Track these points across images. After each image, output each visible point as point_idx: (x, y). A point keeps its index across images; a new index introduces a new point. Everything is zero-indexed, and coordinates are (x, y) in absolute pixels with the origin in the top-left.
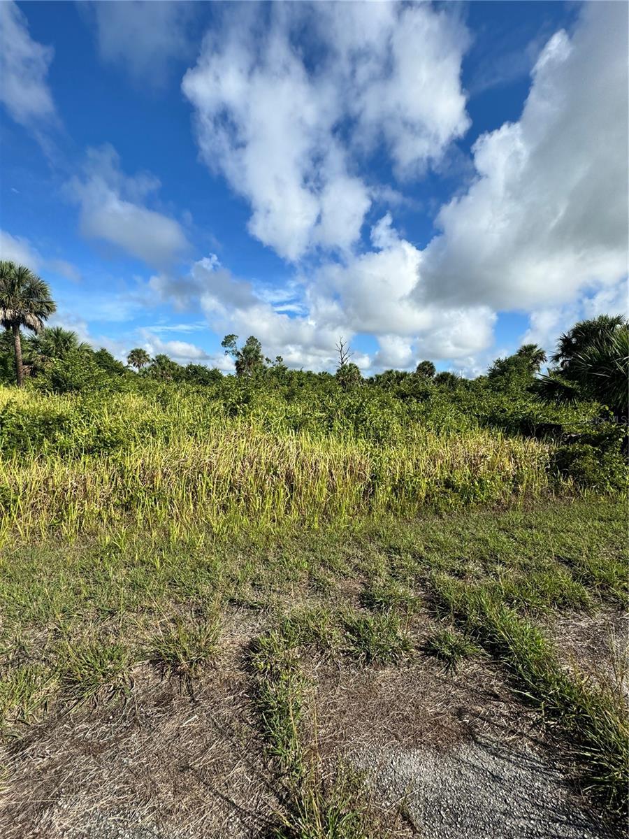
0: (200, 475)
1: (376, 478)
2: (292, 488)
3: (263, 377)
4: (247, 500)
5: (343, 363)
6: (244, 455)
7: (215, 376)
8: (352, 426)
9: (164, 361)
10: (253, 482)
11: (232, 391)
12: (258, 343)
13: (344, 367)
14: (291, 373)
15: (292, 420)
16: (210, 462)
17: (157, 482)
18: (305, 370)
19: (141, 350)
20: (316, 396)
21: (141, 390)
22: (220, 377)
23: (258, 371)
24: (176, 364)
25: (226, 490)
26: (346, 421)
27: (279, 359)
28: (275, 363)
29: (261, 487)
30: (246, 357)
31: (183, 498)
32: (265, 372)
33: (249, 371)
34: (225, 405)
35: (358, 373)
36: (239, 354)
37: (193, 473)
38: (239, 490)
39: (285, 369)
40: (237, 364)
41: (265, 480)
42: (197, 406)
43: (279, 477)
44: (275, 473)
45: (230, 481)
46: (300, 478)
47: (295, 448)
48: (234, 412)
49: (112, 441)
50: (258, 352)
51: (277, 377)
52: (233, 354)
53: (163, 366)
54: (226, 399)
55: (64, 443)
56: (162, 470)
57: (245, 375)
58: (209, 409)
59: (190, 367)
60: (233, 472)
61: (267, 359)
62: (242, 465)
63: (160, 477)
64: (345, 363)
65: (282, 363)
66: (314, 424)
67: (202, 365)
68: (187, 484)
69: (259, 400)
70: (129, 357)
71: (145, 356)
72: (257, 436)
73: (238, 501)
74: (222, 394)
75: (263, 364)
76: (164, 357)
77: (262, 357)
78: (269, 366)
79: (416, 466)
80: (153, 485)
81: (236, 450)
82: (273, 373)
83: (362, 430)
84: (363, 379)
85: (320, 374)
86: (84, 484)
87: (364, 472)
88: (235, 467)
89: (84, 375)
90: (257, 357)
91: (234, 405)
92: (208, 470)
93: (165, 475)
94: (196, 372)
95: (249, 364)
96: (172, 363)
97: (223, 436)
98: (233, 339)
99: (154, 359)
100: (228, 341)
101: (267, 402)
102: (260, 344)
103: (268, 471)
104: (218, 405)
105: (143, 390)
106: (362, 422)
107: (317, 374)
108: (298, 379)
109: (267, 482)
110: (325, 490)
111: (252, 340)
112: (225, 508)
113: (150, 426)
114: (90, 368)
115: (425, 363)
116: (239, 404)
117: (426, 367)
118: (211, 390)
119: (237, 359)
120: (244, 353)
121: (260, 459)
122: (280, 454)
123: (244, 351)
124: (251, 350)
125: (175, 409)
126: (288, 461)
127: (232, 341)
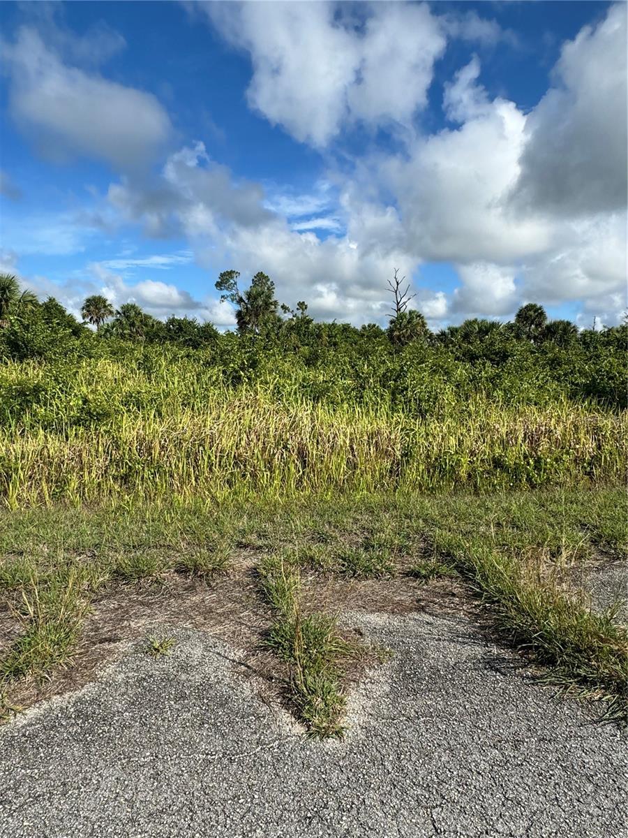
0: (201, 448)
1: (406, 455)
2: (304, 464)
3: (277, 334)
4: (254, 475)
5: (399, 310)
6: (250, 428)
7: (208, 333)
8: (388, 397)
9: (133, 314)
10: (260, 457)
11: (234, 355)
12: (269, 283)
13: (401, 317)
14: (319, 327)
15: (309, 389)
16: (212, 433)
17: (156, 453)
18: (340, 322)
19: (100, 298)
20: (347, 359)
21: (115, 354)
22: (215, 335)
23: (270, 326)
24: (150, 318)
25: (230, 466)
26: (380, 390)
27: (302, 305)
28: (296, 312)
29: (269, 463)
30: (252, 305)
31: (183, 472)
32: (280, 327)
33: (257, 326)
34: (224, 372)
35: (424, 325)
36: (241, 300)
37: (193, 445)
38: (245, 466)
39: (309, 322)
40: (239, 315)
41: (274, 455)
42: (189, 374)
43: (290, 451)
44: (285, 447)
45: (235, 456)
46: (314, 452)
47: (309, 419)
48: (237, 380)
49: (98, 414)
50: (269, 297)
51: (298, 334)
52: (233, 300)
53: (133, 322)
54: (225, 364)
55: (46, 416)
56: (160, 442)
57: (251, 331)
58: (205, 378)
59: (172, 321)
60: (237, 446)
61: (283, 307)
62: (248, 439)
63: (158, 448)
64: (402, 310)
65: (306, 313)
66: (339, 394)
67: (190, 319)
68: (188, 457)
69: (269, 365)
70: (83, 308)
71: (105, 306)
72: (265, 406)
73: (244, 475)
74: (220, 358)
75: (277, 314)
76: (133, 307)
77: (275, 303)
78: (286, 317)
79: (460, 443)
80: (151, 458)
81: (240, 423)
82: (291, 328)
83: (400, 401)
84: (431, 335)
85: (364, 328)
86: (80, 456)
87: (393, 449)
88: (240, 440)
89: (47, 336)
90: (267, 304)
91: (237, 372)
92: (210, 443)
93: (162, 447)
94: (180, 329)
95: (257, 316)
96: (145, 315)
97: (225, 406)
98: (232, 278)
99: (120, 310)
100: (225, 280)
101: (280, 368)
102: (272, 284)
103: (278, 444)
104: (216, 372)
105: (117, 354)
106: (402, 391)
107: (359, 328)
108: (329, 337)
109: (276, 456)
110: (343, 465)
111: (260, 278)
112: (230, 483)
113: (135, 397)
114: (53, 328)
115: (530, 307)
116: (243, 369)
117: (532, 313)
118: (205, 354)
119: (238, 308)
120: (248, 299)
121: (268, 432)
122: (291, 426)
123: (249, 295)
124: (259, 294)
125: (163, 378)
126: (300, 434)
127: (232, 281)
